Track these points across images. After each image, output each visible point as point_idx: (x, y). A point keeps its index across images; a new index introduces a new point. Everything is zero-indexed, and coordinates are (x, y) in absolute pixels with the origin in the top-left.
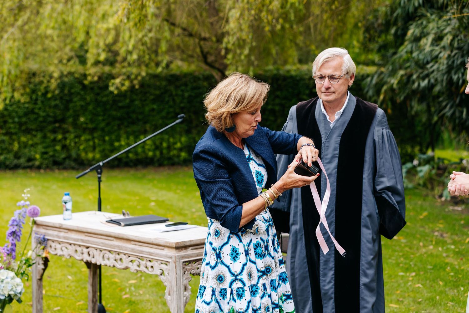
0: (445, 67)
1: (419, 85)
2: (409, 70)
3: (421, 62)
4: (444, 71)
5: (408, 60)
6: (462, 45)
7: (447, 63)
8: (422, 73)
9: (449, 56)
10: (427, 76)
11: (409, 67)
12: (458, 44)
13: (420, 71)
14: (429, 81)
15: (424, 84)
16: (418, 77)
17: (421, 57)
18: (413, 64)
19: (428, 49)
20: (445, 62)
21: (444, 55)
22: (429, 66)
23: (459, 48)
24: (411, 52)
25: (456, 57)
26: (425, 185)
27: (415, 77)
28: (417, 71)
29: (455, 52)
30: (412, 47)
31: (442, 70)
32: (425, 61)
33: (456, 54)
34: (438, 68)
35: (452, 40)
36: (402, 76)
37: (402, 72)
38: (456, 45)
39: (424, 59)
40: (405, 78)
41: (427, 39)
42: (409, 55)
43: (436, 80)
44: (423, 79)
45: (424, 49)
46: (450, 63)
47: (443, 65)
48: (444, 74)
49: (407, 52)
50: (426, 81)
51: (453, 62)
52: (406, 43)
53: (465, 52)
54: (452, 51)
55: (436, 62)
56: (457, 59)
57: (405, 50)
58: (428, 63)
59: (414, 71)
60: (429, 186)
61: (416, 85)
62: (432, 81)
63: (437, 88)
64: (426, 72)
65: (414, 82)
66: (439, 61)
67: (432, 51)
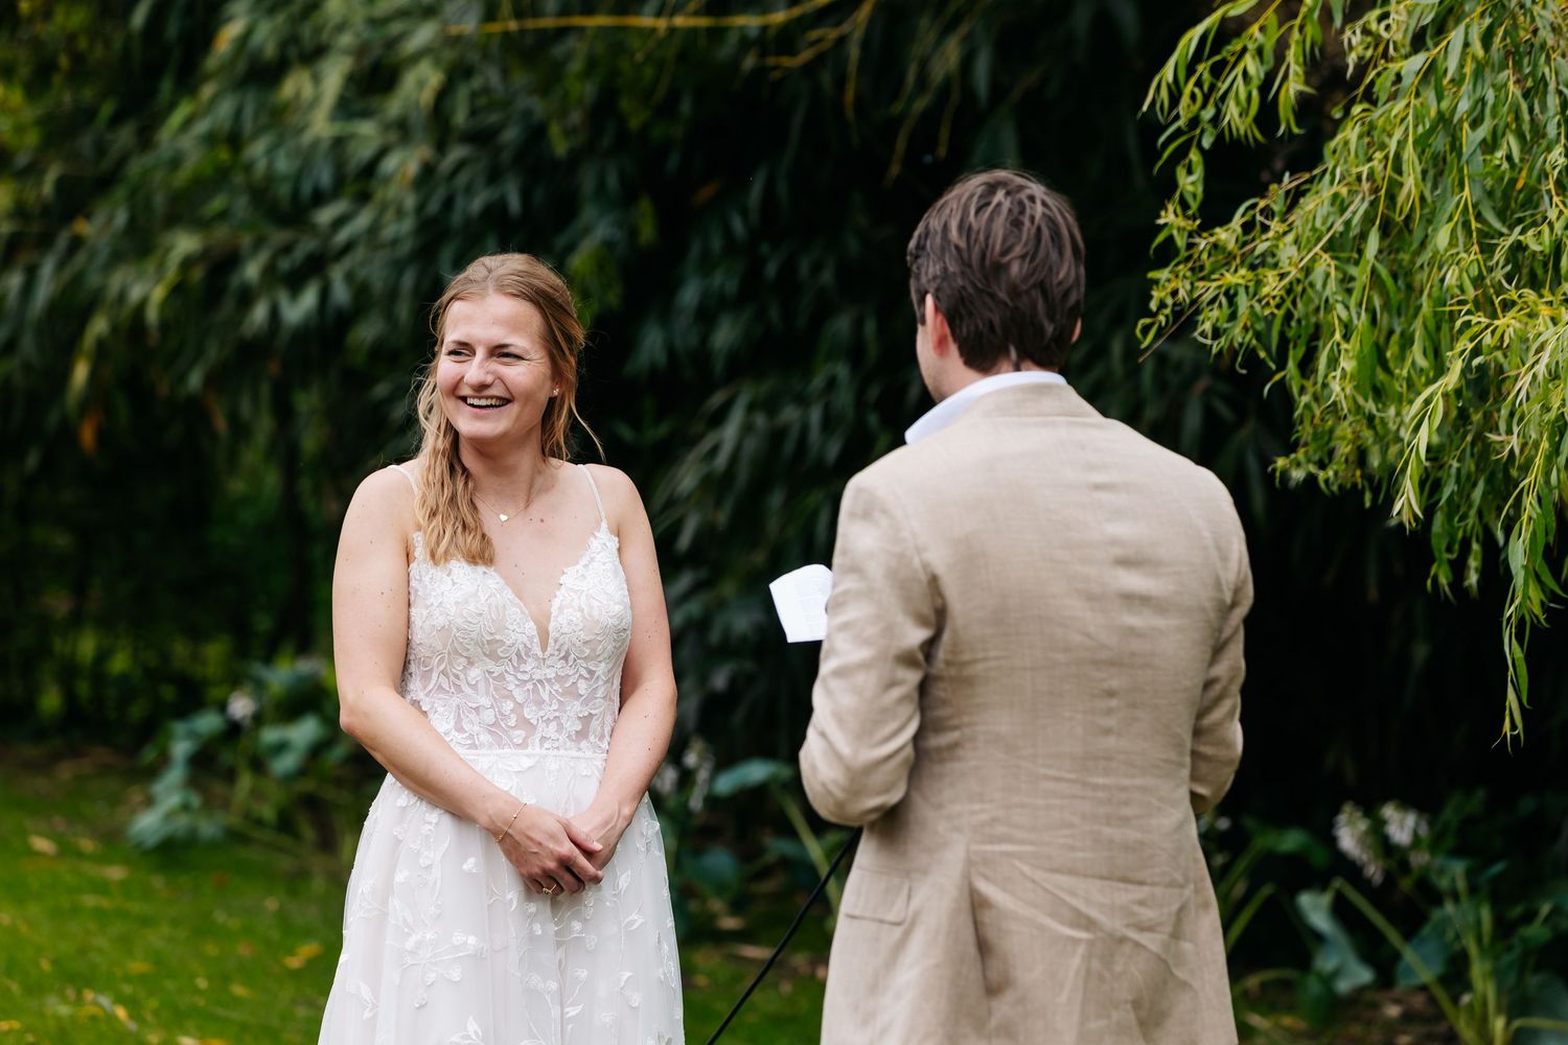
0: (407, 225)
1: (275, 314)
2: (221, 233)
3: (284, 191)
4: (406, 248)
5: (217, 179)
6: (493, 118)
7: (420, 208)
8: (287, 249)
9: (428, 171)
10: (315, 266)
11: (223, 215)
12: (473, 113)
13: (279, 237)
14: (325, 294)
15: (299, 308)
16: (269, 271)
17: (283, 165)
18: (242, 205)
19: (321, 126)
20: (410, 202)
21: (403, 164)
22: (325, 216)
23: (481, 138)
24: (234, 140)
25: (463, 178)
26: (285, 824)
27: (252, 271)
28: (259, 243)
29: (457, 153)
30: (238, 113)
31: (395, 242)
32: (307, 188)
33: (460, 166)
34: (373, 230)
35: (444, 95)
36: (187, 263)
37: (185, 243)
38: (460, 117)
39: (297, 178)
40: (198, 274)
41: (316, 79)
42: (224, 155)
43: (361, 291)
44: (295, 282)
45: (301, 130)
46: (433, 207)
47: (400, 213)
48: (399, 267)
49: (210, 139)
50: (309, 298)
51: (448, 203)
52: (208, 91)
53: (506, 157)
54: (441, 147)
55: (363, 198)
56: (469, 190)
57: (202, 127)
58: (319, 198)
59: (246, 240)
60: (308, 832)
61: (259, 313)
62: (341, 294)
63: (367, 332)
64: (306, 246)
65: (246, 298)
66: (379, 195)
67: (339, 143)
